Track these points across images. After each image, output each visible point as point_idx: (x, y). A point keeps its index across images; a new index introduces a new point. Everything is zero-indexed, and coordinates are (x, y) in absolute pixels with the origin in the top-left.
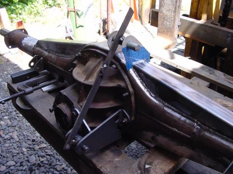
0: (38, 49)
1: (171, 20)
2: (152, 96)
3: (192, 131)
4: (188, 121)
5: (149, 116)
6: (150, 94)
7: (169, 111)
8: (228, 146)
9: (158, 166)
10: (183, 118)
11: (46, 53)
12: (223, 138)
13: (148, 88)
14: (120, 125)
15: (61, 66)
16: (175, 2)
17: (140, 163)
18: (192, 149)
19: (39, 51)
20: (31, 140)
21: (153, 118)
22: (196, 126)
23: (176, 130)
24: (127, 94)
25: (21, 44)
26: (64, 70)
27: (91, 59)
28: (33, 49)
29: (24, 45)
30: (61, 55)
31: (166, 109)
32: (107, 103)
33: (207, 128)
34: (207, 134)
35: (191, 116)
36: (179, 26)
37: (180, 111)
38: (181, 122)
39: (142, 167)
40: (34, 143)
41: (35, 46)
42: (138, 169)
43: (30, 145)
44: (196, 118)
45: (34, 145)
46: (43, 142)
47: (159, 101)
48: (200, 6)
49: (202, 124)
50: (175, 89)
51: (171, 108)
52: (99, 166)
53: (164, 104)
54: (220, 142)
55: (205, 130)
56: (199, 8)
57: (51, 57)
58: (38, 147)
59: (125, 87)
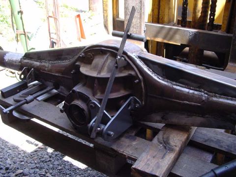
0: (26, 61)
1: (138, 27)
2: (160, 79)
3: (202, 99)
4: (196, 93)
5: (160, 97)
6: (158, 77)
7: (178, 88)
8: (233, 104)
9: (175, 139)
10: (191, 91)
11: (37, 64)
12: (228, 99)
13: (155, 73)
14: (132, 112)
15: (57, 72)
16: (139, 10)
17: (158, 139)
18: (202, 117)
19: (28, 62)
20: (4, 168)
21: (164, 98)
22: (204, 96)
23: (187, 102)
24: (138, 80)
25: (4, 59)
26: (61, 75)
27: (97, 57)
28: (20, 62)
29: (7, 60)
30: (55, 62)
31: (175, 87)
32: (119, 93)
33: (214, 94)
34: (215, 99)
35: (198, 87)
36: (145, 31)
37: (188, 86)
38: (191, 95)
39: (162, 141)
40: (8, 171)
41: (21, 59)
42: (159, 144)
43: (4, 174)
44: (203, 88)
45: (9, 173)
46: (18, 168)
47: (167, 82)
48: (161, 12)
49: (208, 92)
50: (180, 68)
51: (179, 86)
52: (121, 151)
53: (172, 83)
54: (226, 103)
55: (213, 96)
56: (160, 13)
57: (44, 66)
58: (15, 174)
59: (135, 75)
